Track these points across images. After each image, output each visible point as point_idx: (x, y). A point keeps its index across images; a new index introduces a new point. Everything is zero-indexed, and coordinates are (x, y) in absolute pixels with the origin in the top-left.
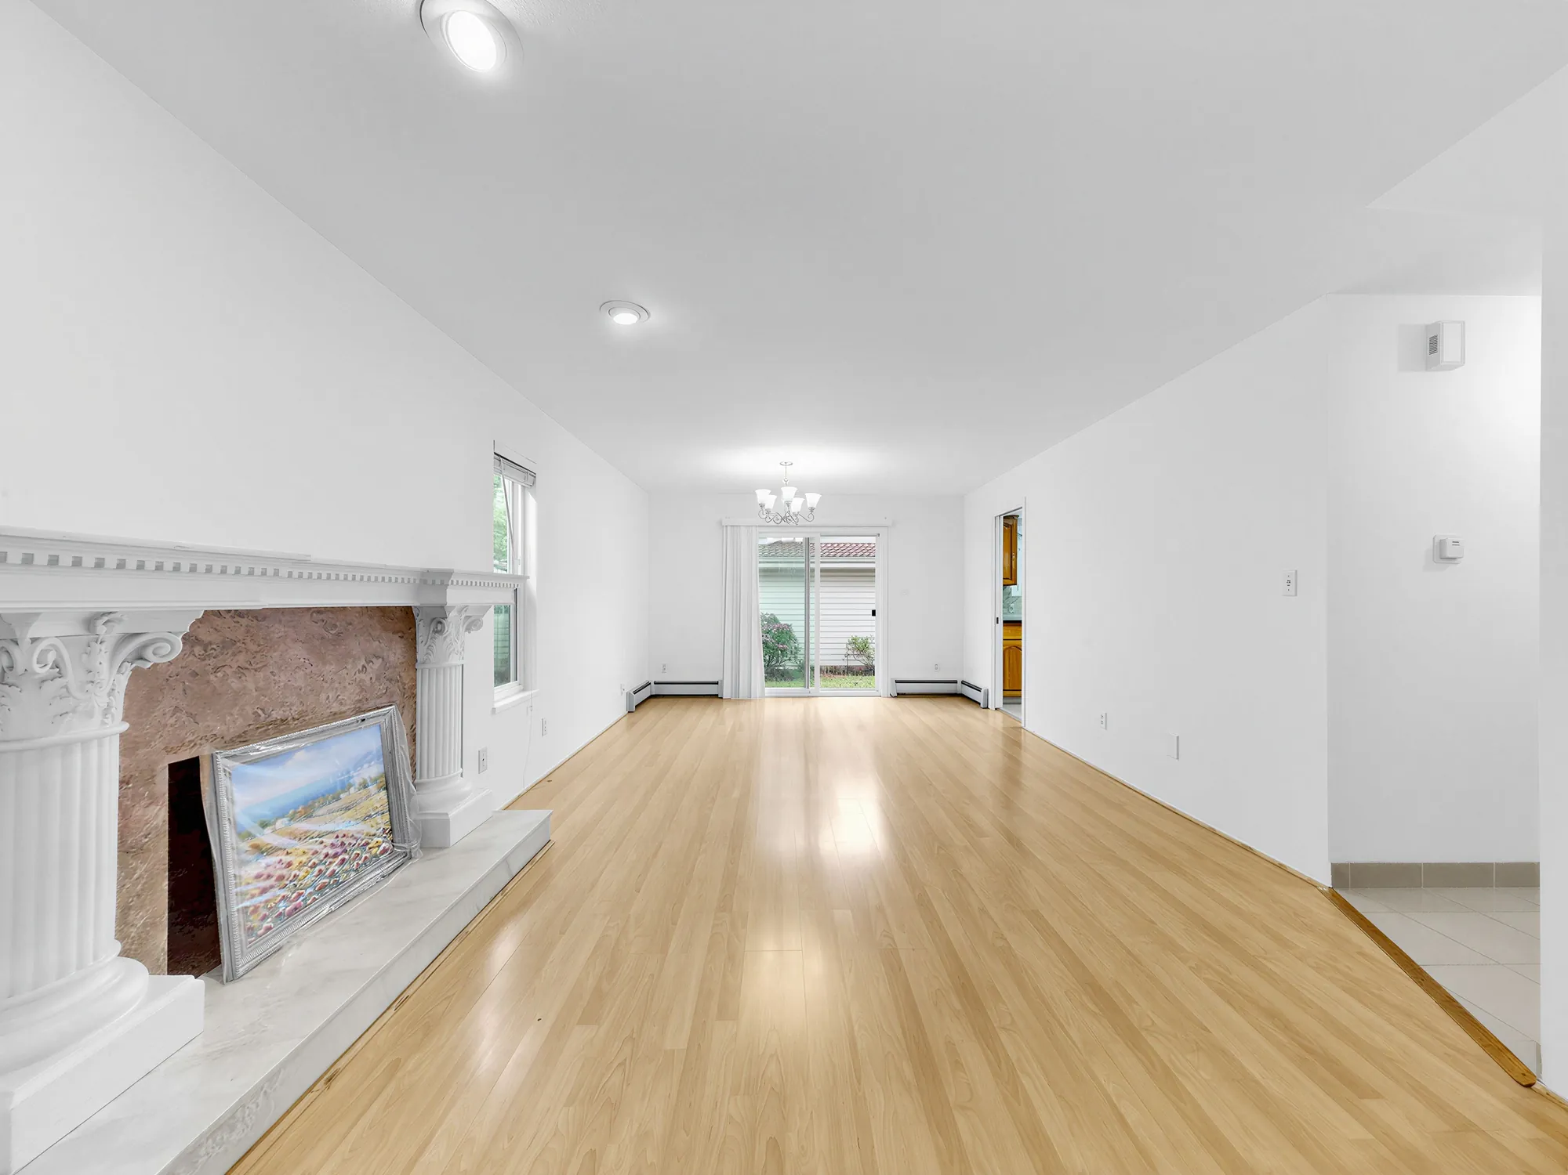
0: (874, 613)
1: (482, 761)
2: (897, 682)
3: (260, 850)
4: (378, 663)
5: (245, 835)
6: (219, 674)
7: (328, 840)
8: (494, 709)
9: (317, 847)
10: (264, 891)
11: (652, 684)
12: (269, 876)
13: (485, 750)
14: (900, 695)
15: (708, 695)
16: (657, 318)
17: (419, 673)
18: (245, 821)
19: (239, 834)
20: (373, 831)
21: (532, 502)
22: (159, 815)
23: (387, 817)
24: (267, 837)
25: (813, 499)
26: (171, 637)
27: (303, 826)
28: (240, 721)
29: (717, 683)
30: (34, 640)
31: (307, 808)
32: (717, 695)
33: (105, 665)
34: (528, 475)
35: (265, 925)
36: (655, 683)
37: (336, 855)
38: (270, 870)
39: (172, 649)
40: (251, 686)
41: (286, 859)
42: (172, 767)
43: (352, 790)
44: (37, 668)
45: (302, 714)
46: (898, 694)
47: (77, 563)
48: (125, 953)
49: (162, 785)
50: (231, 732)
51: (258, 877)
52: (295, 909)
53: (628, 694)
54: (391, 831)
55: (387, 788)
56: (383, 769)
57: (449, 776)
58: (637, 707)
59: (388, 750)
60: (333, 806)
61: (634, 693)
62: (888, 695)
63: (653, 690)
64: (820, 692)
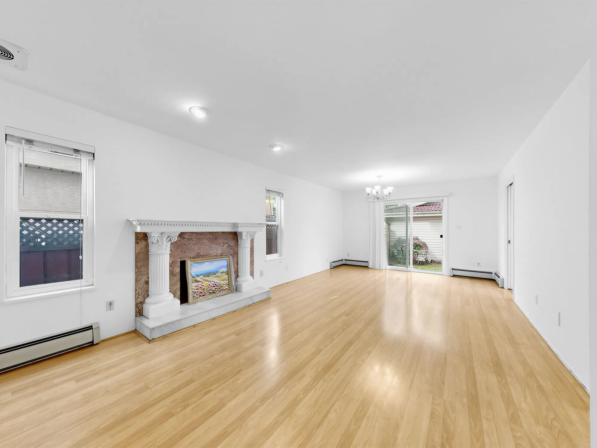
0: (441, 236)
1: (262, 273)
2: (453, 269)
3: (197, 281)
4: (227, 245)
5: (193, 277)
6: (190, 245)
7: (213, 283)
8: (266, 261)
9: (210, 284)
10: (197, 289)
11: (344, 260)
12: (198, 287)
13: (263, 271)
14: (454, 276)
15: (363, 266)
16: (287, 147)
17: (239, 249)
18: (193, 274)
19: (192, 277)
20: (224, 283)
21: (282, 202)
22: (178, 270)
23: (228, 281)
24: (198, 279)
25: (390, 189)
26: (175, 237)
27: (207, 278)
28: (194, 254)
29: (367, 262)
30: (153, 237)
31: (208, 274)
32: (367, 267)
33: (165, 241)
34: (280, 194)
35: (197, 296)
36: (345, 260)
37: (214, 287)
38: (198, 285)
39: (176, 239)
41: (202, 284)
42: (180, 261)
43: (219, 273)
44: (154, 241)
45: (207, 255)
46: (453, 275)
47: (155, 224)
48: (170, 291)
49: (179, 264)
50: (192, 256)
51: (196, 286)
52: (204, 295)
53: (330, 262)
54: (229, 285)
55: (228, 274)
56: (227, 270)
57: (245, 275)
58: (334, 267)
59: (228, 266)
60: (214, 276)
61: (333, 262)
62: (448, 275)
63: (344, 262)
64: (412, 270)
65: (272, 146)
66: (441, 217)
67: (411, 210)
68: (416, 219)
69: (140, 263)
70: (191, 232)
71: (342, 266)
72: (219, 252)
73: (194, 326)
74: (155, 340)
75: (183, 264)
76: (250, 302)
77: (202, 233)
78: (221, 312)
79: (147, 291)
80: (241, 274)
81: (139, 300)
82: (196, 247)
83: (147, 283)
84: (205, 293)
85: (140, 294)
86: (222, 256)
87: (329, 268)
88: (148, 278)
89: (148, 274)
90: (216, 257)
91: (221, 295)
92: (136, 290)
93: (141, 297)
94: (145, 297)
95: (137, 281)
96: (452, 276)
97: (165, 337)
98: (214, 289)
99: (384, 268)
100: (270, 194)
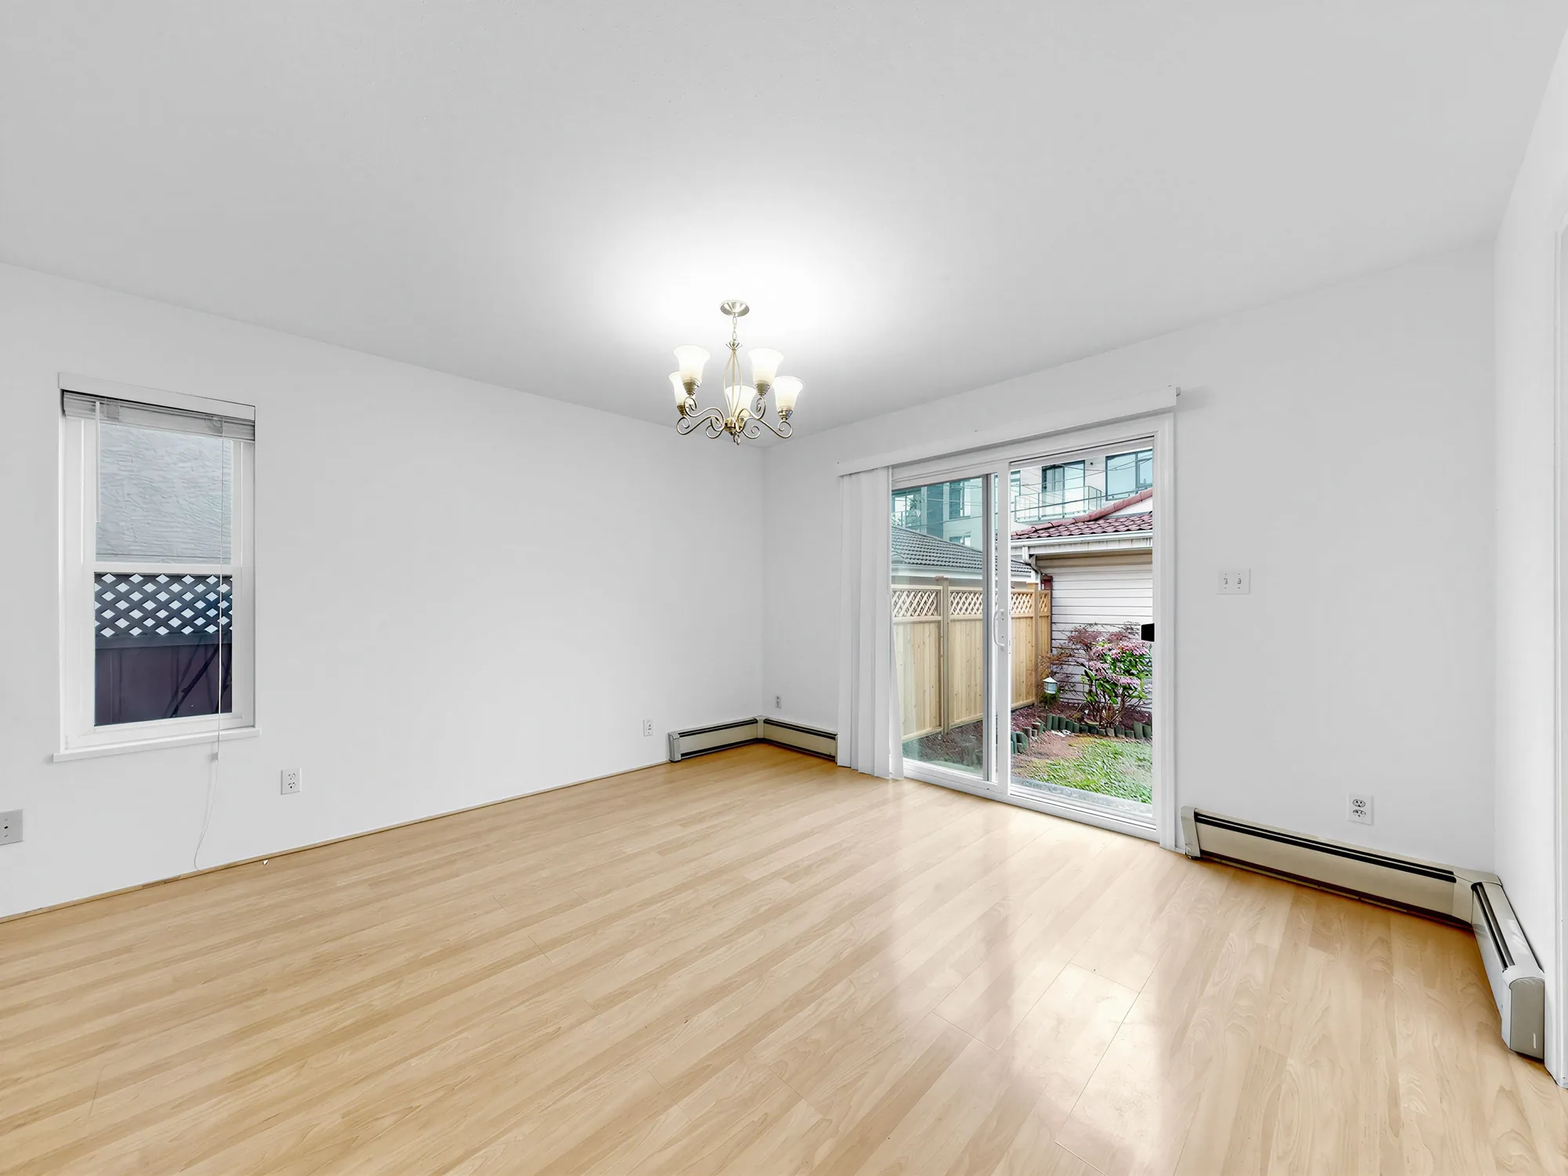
2: (1199, 818)
11: (761, 721)
14: (1206, 858)
29: (834, 738)
32: (834, 758)
36: (765, 722)
46: (1202, 851)
53: (670, 737)
58: (687, 756)
61: (683, 735)
62: (1173, 848)
63: (759, 731)
64: (1009, 792)
71: (750, 747)
87: (663, 757)
96: (1195, 859)
99: (891, 770)
100: (113, 418)
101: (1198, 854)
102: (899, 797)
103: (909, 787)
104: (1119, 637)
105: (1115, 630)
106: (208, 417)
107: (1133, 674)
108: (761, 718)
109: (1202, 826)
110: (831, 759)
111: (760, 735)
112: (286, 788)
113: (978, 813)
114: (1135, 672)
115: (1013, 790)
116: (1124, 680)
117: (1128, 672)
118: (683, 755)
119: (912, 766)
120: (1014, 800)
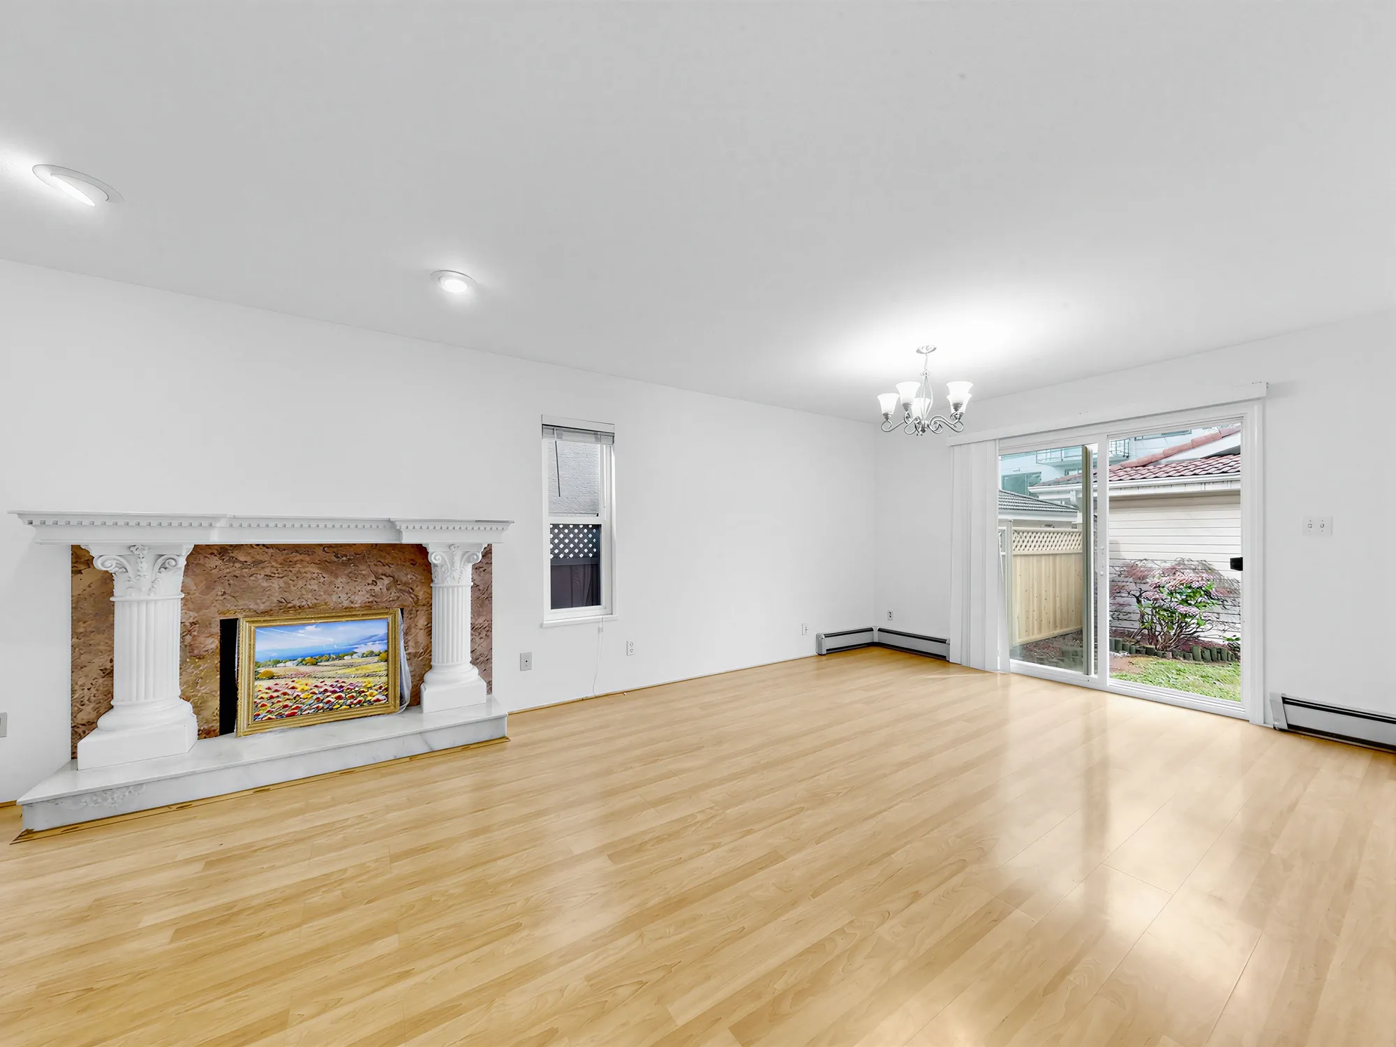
1: (526, 661)
2: (1285, 701)
3: (271, 676)
4: (387, 581)
5: (256, 665)
6: (252, 578)
7: (329, 682)
8: (541, 626)
9: (318, 684)
10: (271, 698)
11: (874, 630)
12: (276, 691)
13: (529, 655)
14: (1293, 730)
15: (932, 654)
20: (372, 685)
21: (613, 458)
22: (213, 643)
23: (384, 679)
24: (278, 670)
27: (311, 669)
28: (268, 603)
29: (945, 642)
31: (316, 659)
32: (945, 657)
34: (600, 436)
35: (270, 716)
36: (879, 630)
37: (334, 692)
38: (278, 687)
40: (276, 585)
41: (292, 684)
42: (221, 621)
43: (355, 656)
45: (315, 606)
46: (1289, 726)
49: (216, 629)
50: (262, 607)
51: (269, 688)
52: (293, 715)
53: (818, 637)
54: (387, 689)
55: (387, 661)
56: (386, 648)
57: (450, 664)
58: (831, 651)
59: (390, 638)
60: (336, 662)
61: (827, 636)
62: (1262, 724)
63: (876, 637)
64: (1108, 685)
65: (438, 275)
66: (1237, 493)
67: (1103, 470)
68: (1119, 503)
69: (84, 623)
70: (258, 545)
71: (871, 648)
72: (360, 598)
73: (182, 806)
74: (31, 835)
75: (229, 630)
76: (419, 748)
77: (296, 548)
78: (299, 771)
79: (109, 694)
80: (440, 661)
81: (83, 717)
82: (276, 584)
83: (109, 673)
84: (297, 708)
85: (86, 701)
86: (370, 610)
87: (813, 651)
88: (112, 661)
89: (111, 650)
90: (347, 613)
91: (358, 716)
92: (73, 692)
93: (88, 708)
94: (102, 711)
95: (76, 667)
96: (1282, 730)
97: (71, 829)
98: (333, 700)
99: (999, 668)
100: (560, 437)
101: (1286, 728)
102: (1006, 686)
103: (1014, 679)
104: (1173, 571)
105: (1168, 565)
106: (595, 433)
107: (1190, 604)
108: (877, 627)
109: (1287, 706)
110: (942, 659)
111: (876, 640)
112: (630, 653)
113: (1080, 697)
114: (1193, 603)
115: (1111, 682)
116: (1183, 609)
117: (1185, 602)
118: (827, 650)
119: (1016, 664)
120: (1112, 689)
